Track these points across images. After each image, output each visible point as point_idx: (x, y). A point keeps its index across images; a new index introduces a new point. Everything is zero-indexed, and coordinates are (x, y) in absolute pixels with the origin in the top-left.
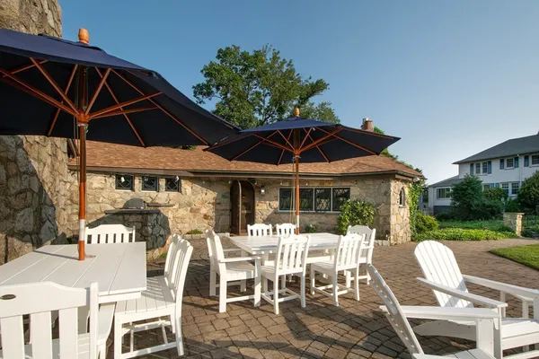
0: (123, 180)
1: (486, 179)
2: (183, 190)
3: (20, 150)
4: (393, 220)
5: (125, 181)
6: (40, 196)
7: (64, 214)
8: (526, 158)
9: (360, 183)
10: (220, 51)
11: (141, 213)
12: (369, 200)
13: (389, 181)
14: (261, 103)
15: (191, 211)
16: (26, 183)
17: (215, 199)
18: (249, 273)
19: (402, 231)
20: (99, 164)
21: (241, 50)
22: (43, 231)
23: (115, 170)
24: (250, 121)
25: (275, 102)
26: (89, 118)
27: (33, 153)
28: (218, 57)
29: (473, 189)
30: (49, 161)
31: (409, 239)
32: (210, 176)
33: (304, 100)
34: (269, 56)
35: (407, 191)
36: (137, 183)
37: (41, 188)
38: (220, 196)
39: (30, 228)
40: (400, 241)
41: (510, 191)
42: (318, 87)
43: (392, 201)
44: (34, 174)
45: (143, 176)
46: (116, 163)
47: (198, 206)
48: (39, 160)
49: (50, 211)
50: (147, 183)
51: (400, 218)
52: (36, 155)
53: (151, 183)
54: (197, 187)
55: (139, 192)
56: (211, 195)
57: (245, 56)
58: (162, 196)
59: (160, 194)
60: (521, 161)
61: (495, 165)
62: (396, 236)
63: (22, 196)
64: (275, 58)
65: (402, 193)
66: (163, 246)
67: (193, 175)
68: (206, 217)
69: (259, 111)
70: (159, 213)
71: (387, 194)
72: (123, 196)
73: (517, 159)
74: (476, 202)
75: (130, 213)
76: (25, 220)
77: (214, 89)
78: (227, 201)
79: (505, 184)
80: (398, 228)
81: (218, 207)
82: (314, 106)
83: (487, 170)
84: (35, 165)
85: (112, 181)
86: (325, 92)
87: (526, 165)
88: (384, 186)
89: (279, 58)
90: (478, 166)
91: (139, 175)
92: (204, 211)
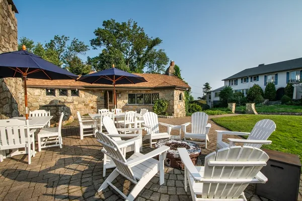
0: (49, 91)
1: (234, 88)
2: (80, 95)
3: (3, 83)
4: (175, 107)
5: (51, 92)
6: (11, 100)
7: (22, 107)
8: (251, 78)
9: (163, 92)
10: (104, 22)
11: (56, 106)
12: (166, 99)
13: (173, 90)
14: (128, 49)
15: (85, 105)
16: (6, 95)
17: (97, 99)
18: (92, 126)
19: (181, 112)
20: (37, 84)
21: (116, 22)
22: (13, 113)
23: (45, 87)
24: (120, 59)
25: (135, 49)
26: (27, 74)
27: (8, 83)
28: (104, 25)
29: (228, 92)
30: (14, 85)
31: (185, 115)
32: (94, 89)
33: (150, 48)
34: (132, 24)
35: (183, 94)
36: (57, 92)
37: (12, 96)
38: (99, 98)
39: (8, 112)
40: (179, 116)
41: (245, 93)
42: (156, 42)
43: (175, 99)
44: (8, 91)
45: (59, 89)
46: (46, 83)
47: (88, 102)
48: (10, 86)
49: (16, 106)
50: (61, 92)
51: (179, 107)
52: (9, 84)
53: (64, 92)
54: (87, 94)
55: (58, 97)
56: (95, 98)
57: (118, 25)
58: (70, 98)
59: (69, 98)
60: (249, 80)
61: (239, 81)
62: (177, 114)
63: (5, 99)
64: (135, 26)
65: (180, 96)
66: (68, 120)
67: (84, 88)
68: (92, 108)
69: (127, 53)
70: (64, 106)
71: (173, 96)
72: (50, 98)
73: (248, 78)
74: (229, 99)
75: (51, 106)
76: (6, 108)
77: (102, 42)
78: (103, 100)
79: (243, 90)
80: (178, 111)
81: (99, 103)
82: (156, 51)
83: (236, 84)
84: (9, 87)
85: (44, 91)
86: (160, 44)
87: (251, 81)
88: (172, 92)
89: (137, 26)
90: (232, 81)
91: (58, 89)
92: (91, 105)
